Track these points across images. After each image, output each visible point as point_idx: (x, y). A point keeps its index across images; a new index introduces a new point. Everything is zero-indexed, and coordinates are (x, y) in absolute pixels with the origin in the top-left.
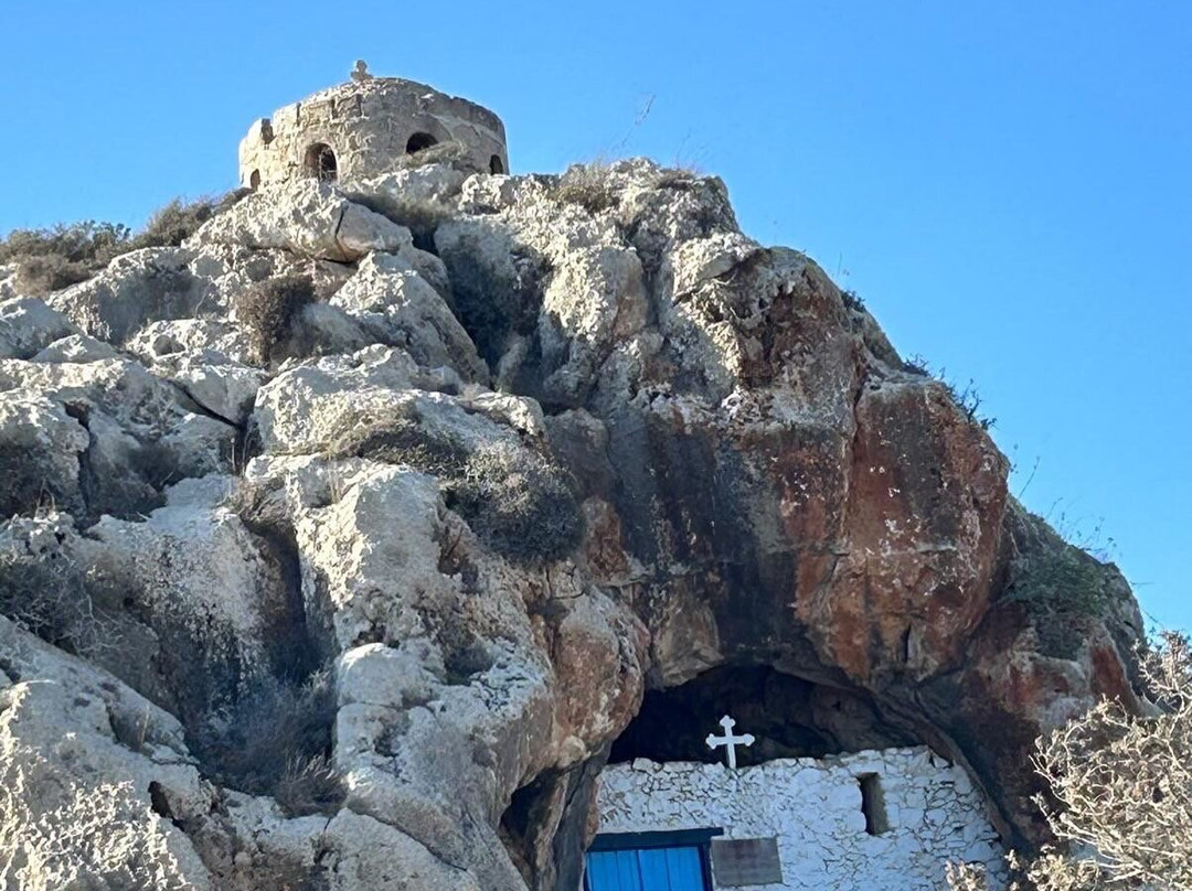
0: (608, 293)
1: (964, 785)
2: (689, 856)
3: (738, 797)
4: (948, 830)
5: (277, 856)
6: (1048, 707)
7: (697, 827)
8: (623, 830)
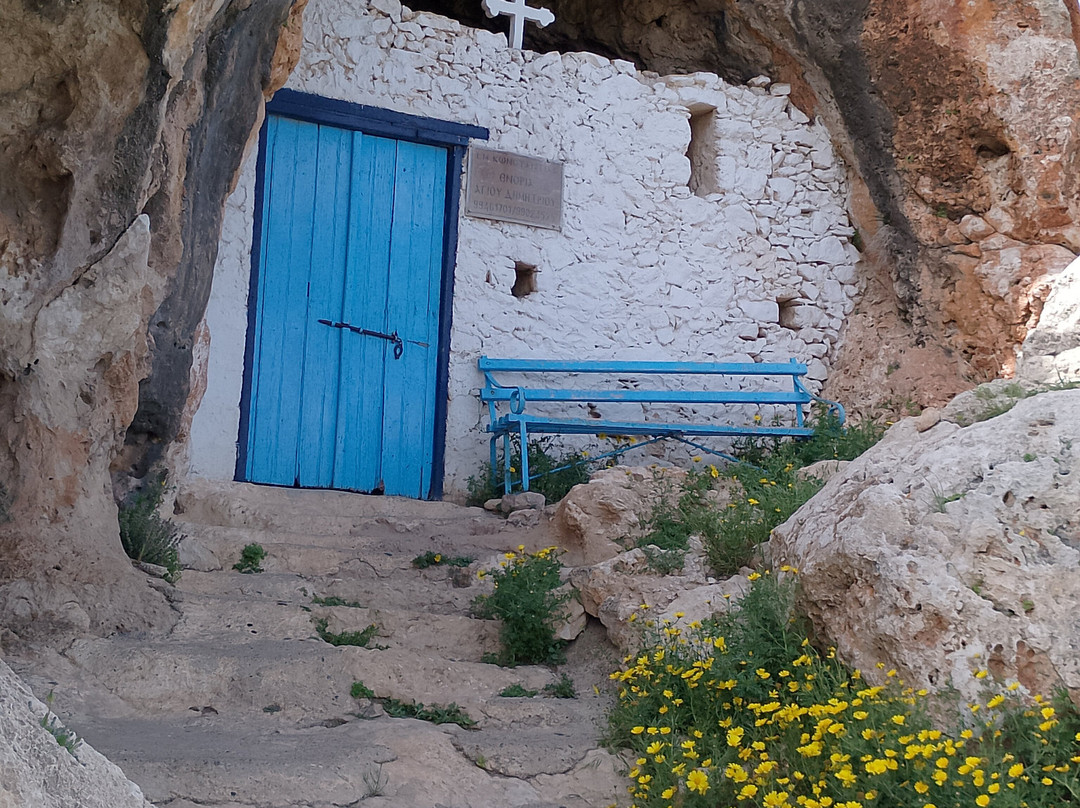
1: (824, 154)
2: (430, 165)
3: (519, 89)
4: (794, 210)
6: (1004, 46)
7: (451, 118)
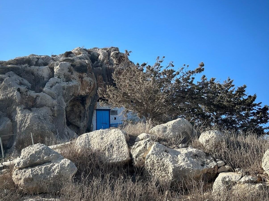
0: (104, 56)
2: (108, 112)
5: (31, 97)
8: (101, 109)
